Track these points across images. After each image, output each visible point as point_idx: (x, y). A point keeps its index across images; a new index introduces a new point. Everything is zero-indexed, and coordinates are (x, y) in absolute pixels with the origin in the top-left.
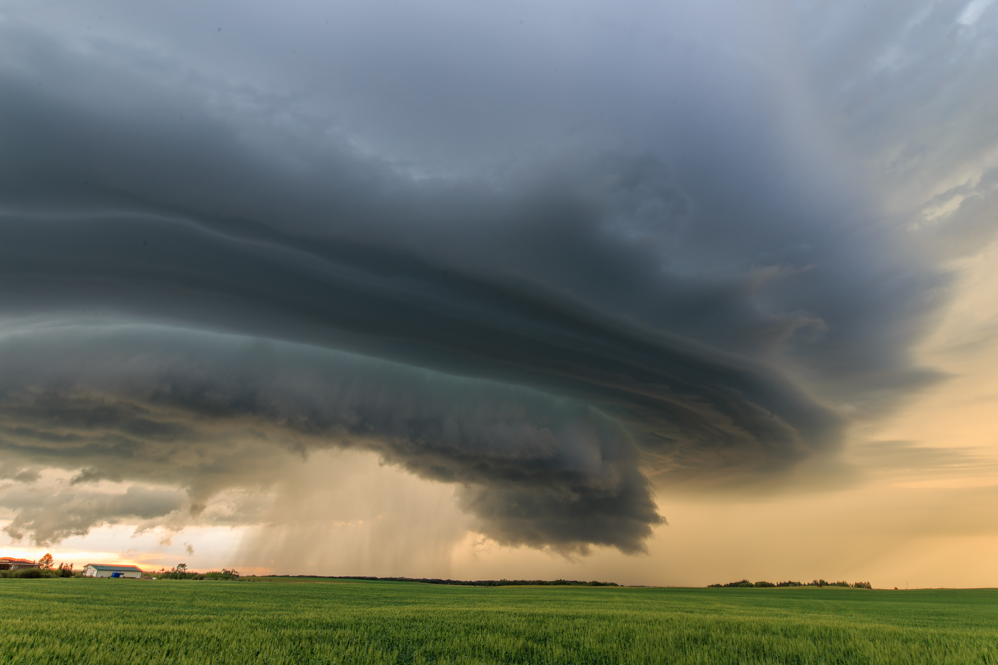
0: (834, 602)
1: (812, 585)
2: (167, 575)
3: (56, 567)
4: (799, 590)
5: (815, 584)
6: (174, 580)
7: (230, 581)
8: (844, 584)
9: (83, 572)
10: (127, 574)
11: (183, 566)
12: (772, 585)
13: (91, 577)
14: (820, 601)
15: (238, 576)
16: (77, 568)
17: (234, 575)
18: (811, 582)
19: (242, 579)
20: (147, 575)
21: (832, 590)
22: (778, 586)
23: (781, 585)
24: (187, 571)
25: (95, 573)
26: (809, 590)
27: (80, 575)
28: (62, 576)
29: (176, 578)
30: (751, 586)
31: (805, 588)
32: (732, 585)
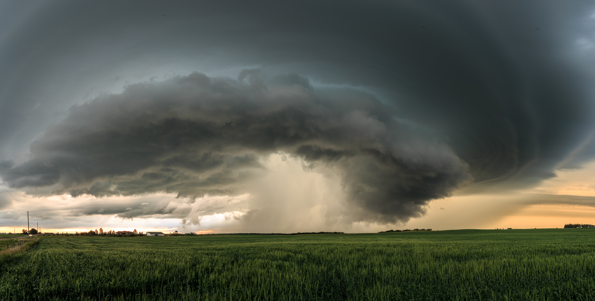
0: (419, 235)
1: (414, 230)
2: (172, 235)
3: (138, 233)
4: (409, 232)
5: (415, 230)
6: (174, 236)
7: (193, 236)
8: (424, 230)
9: (146, 234)
10: (160, 235)
11: (177, 231)
12: (401, 231)
13: (149, 236)
14: (415, 235)
15: (196, 234)
16: (144, 233)
17: (195, 234)
18: (414, 229)
19: (197, 235)
20: (166, 235)
21: (419, 232)
22: (403, 231)
23: (404, 231)
24: (178, 233)
25: (149, 235)
26: (412, 232)
27: (145, 235)
28: (141, 236)
29: (175, 236)
30: (394, 231)
31: (411, 231)
32: (387, 232)
